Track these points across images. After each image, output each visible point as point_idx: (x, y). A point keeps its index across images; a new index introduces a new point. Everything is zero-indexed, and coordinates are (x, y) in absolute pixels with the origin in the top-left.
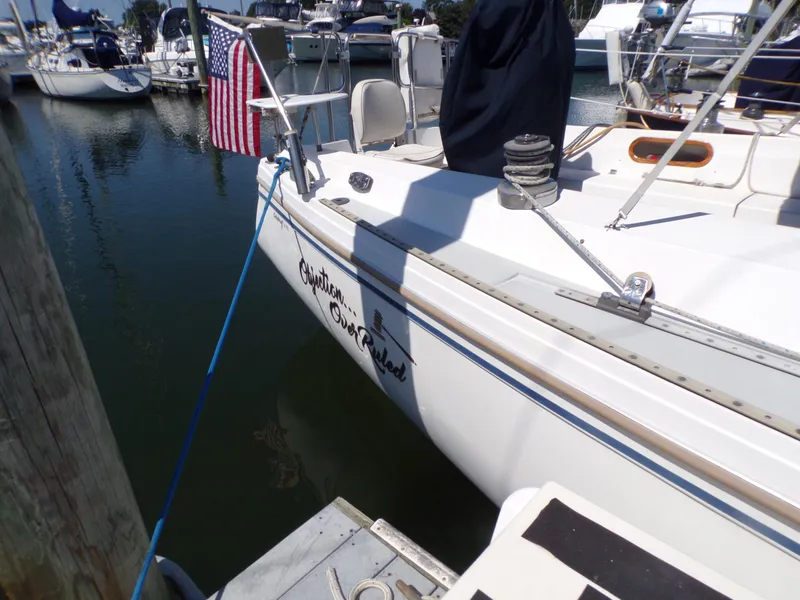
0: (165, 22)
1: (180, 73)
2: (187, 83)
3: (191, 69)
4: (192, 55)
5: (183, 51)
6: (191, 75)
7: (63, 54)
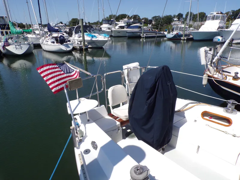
0: (75, 29)
1: (78, 44)
2: (79, 47)
3: (81, 43)
4: (81, 38)
5: (80, 37)
6: (81, 44)
7: (50, 40)
